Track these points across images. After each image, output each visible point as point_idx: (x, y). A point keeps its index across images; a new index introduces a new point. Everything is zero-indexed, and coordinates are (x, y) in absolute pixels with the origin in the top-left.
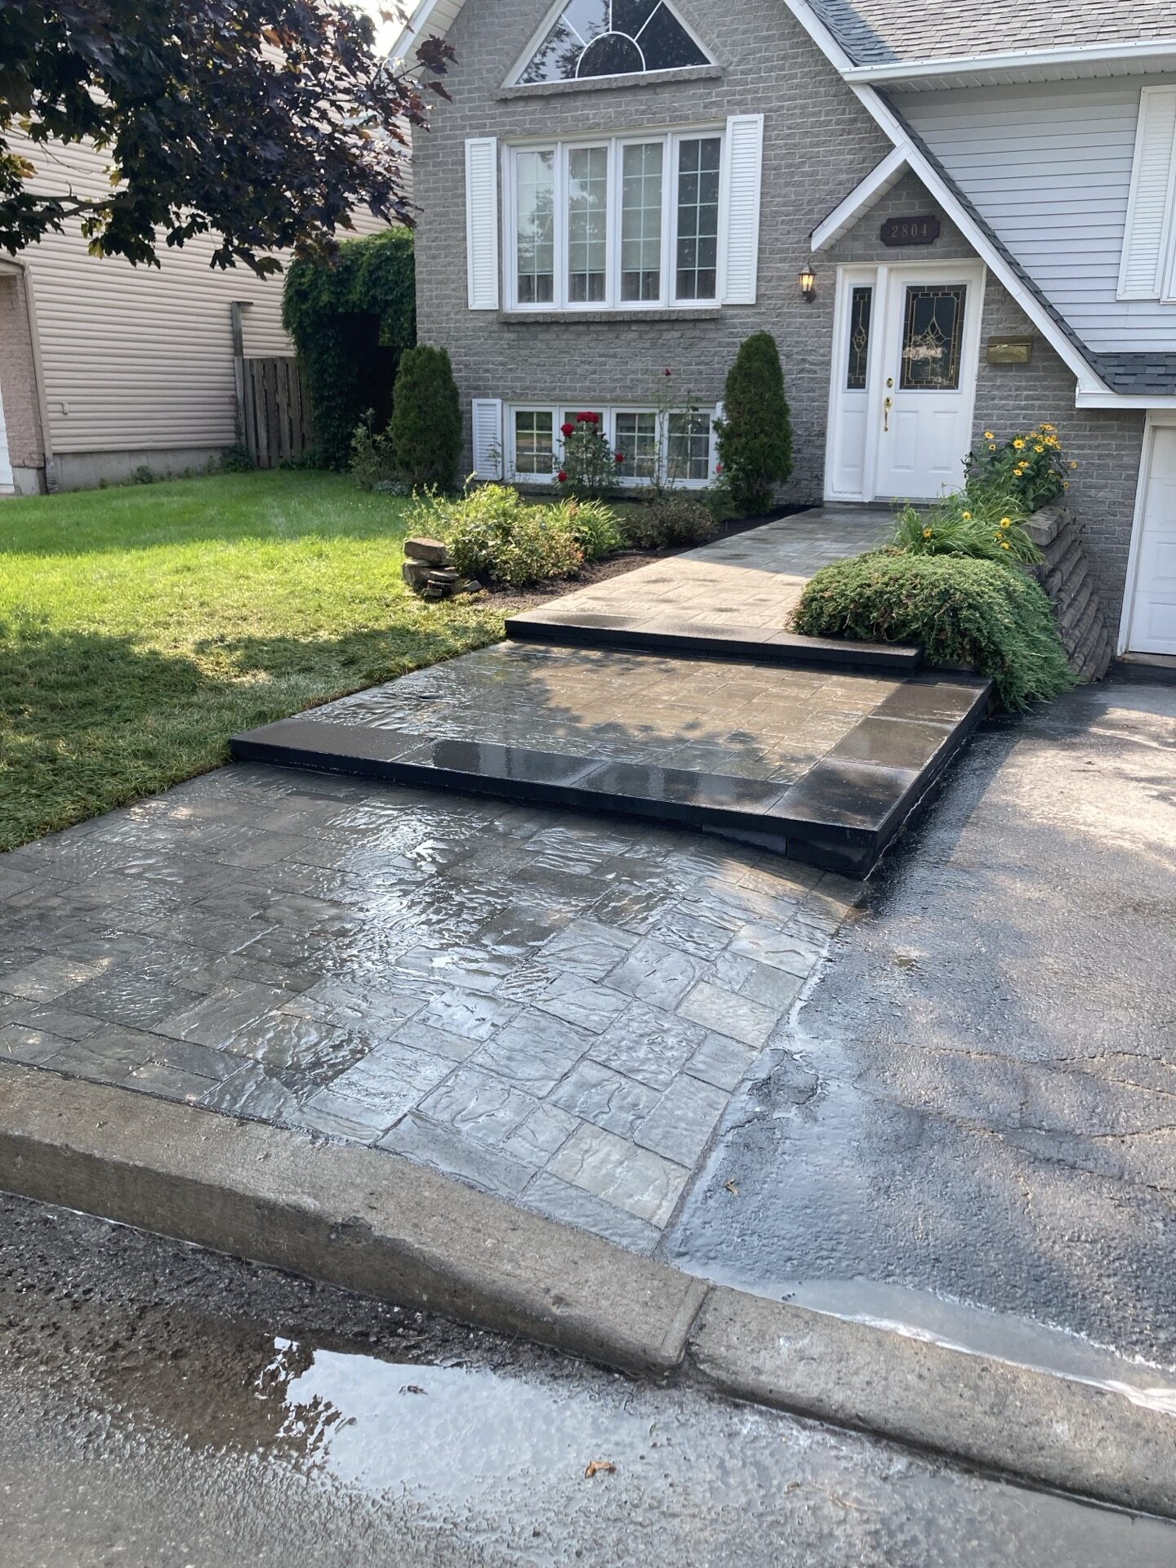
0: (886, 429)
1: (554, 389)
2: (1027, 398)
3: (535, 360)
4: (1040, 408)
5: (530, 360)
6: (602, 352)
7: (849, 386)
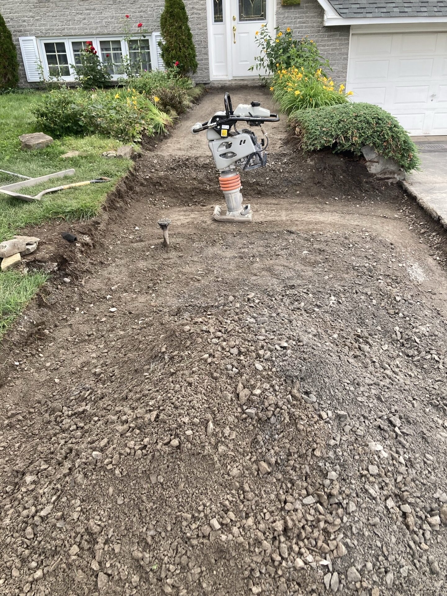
0: (235, 43)
1: (64, 29)
2: (300, 22)
3: (51, 14)
4: (306, 27)
5: (48, 14)
6: (87, 7)
7: (216, 21)
